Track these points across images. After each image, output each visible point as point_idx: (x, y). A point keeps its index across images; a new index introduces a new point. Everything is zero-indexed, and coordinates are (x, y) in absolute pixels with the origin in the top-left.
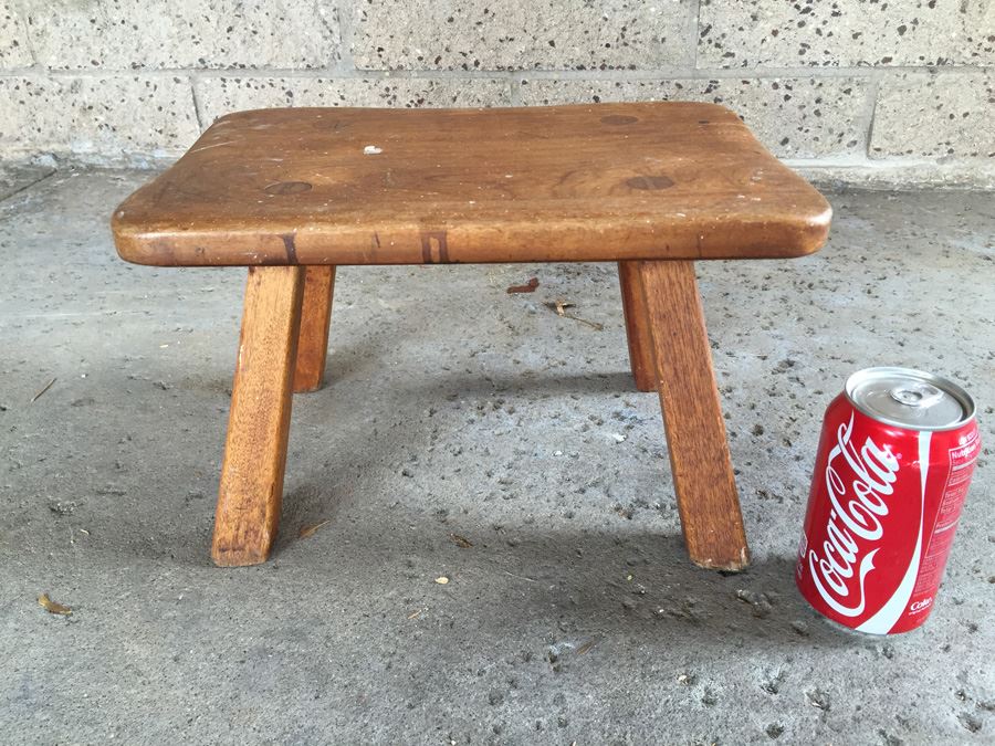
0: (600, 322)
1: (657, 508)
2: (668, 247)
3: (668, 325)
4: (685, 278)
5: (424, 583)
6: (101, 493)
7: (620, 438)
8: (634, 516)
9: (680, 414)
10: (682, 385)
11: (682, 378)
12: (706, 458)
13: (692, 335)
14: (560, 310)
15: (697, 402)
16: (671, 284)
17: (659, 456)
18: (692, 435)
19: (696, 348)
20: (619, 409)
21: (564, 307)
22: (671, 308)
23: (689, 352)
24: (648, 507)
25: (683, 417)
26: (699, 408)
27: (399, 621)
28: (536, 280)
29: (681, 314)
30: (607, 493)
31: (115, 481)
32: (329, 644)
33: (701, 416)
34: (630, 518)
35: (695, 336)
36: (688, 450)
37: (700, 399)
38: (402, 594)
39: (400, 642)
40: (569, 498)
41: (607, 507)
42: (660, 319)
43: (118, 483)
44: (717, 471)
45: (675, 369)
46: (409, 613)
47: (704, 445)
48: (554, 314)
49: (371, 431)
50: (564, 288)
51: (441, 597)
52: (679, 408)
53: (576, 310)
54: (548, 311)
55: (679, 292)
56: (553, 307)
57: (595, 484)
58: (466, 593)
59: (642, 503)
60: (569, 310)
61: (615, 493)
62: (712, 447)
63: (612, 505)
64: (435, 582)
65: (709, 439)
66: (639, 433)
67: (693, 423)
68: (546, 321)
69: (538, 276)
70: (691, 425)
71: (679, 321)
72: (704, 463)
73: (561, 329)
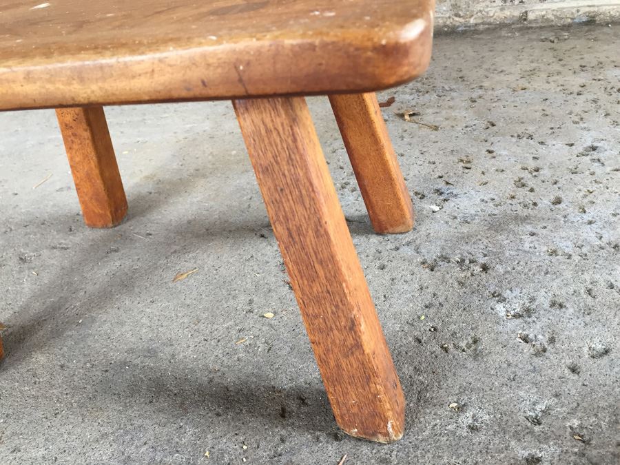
0: (437, 124)
1: (458, 262)
2: (204, 83)
3: (273, 180)
4: (282, 125)
5: (256, 317)
6: (54, 248)
7: (437, 209)
8: (436, 269)
9: (302, 277)
10: (298, 247)
11: (297, 239)
12: (336, 326)
13: (300, 192)
14: (407, 117)
15: (317, 266)
16: (268, 131)
17: (467, 222)
18: (318, 301)
19: (308, 206)
20: (439, 187)
21: (410, 115)
22: (272, 160)
23: (300, 210)
24: (449, 262)
25: (306, 282)
26: (321, 273)
27: (229, 345)
28: (393, 98)
29: (285, 168)
30: (417, 251)
31: (65, 240)
32: (172, 361)
33: (324, 281)
34: (432, 270)
35: (304, 192)
36: (316, 317)
37: (321, 263)
38: (236, 325)
39: (226, 362)
40: (385, 254)
41: (415, 261)
42: (263, 172)
43: (67, 241)
44: (350, 341)
45: (288, 229)
46: (239, 339)
47: (332, 312)
48: (401, 121)
49: (246, 206)
50: (414, 103)
51: (265, 328)
52: (300, 272)
53: (420, 117)
54: (398, 119)
55: (278, 140)
56: (402, 116)
57: (408, 244)
58: (285, 326)
59: (445, 258)
60: (414, 118)
61: (423, 251)
62: (341, 314)
63: (420, 259)
64: (263, 317)
65: (337, 306)
66: (453, 204)
67: (316, 288)
68: (395, 125)
69: (395, 96)
70: (315, 290)
71: (284, 175)
72: (335, 332)
73: (406, 131)
